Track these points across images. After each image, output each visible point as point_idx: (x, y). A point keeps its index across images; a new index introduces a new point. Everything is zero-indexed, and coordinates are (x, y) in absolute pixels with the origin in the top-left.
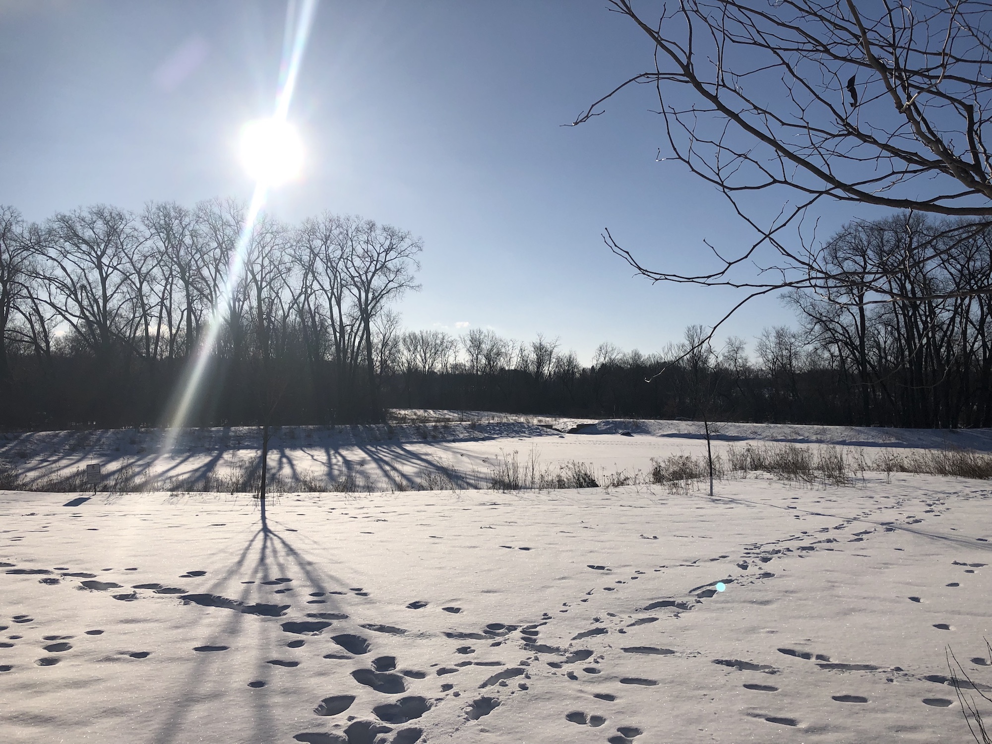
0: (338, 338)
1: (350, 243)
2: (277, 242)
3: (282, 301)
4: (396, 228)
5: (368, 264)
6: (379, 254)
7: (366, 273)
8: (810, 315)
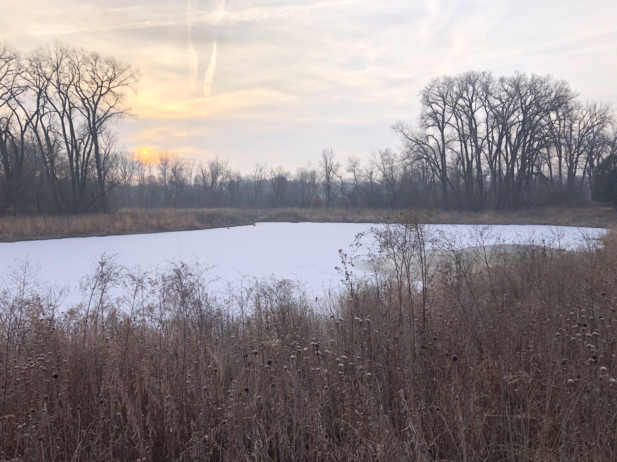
0: (70, 150)
1: (77, 72)
2: (11, 68)
3: (19, 118)
4: (117, 61)
5: (94, 90)
6: (102, 82)
7: (93, 96)
8: (410, 139)
